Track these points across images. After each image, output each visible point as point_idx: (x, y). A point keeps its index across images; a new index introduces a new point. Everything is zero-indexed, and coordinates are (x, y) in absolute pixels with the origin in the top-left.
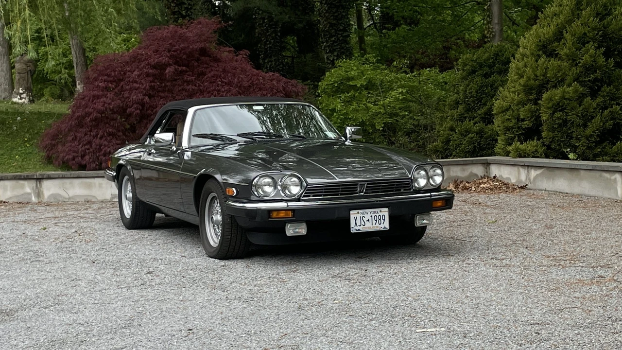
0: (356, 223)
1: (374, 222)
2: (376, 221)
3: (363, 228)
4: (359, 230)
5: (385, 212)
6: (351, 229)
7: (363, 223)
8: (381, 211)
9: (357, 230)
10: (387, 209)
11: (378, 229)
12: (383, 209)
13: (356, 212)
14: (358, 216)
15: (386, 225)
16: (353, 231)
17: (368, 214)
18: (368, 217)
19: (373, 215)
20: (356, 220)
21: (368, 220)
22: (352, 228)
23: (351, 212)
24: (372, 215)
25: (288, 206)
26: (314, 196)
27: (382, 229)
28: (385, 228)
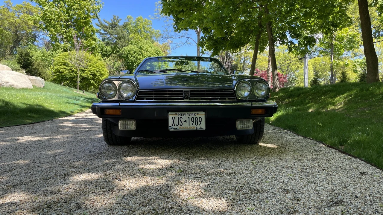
0: (173, 123)
1: (191, 123)
2: (193, 122)
3: (180, 127)
4: (176, 129)
5: (202, 115)
6: (169, 128)
7: (180, 123)
8: (198, 114)
9: (174, 129)
10: (204, 113)
11: (195, 129)
12: (200, 113)
13: (174, 113)
14: (176, 117)
15: (202, 126)
16: (170, 129)
17: (186, 116)
18: (185, 118)
19: (191, 117)
20: (173, 120)
21: (186, 121)
22: (170, 126)
23: (170, 113)
24: (189, 116)
25: (120, 105)
26: (147, 99)
27: (198, 129)
28: (201, 128)
